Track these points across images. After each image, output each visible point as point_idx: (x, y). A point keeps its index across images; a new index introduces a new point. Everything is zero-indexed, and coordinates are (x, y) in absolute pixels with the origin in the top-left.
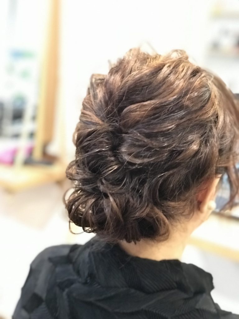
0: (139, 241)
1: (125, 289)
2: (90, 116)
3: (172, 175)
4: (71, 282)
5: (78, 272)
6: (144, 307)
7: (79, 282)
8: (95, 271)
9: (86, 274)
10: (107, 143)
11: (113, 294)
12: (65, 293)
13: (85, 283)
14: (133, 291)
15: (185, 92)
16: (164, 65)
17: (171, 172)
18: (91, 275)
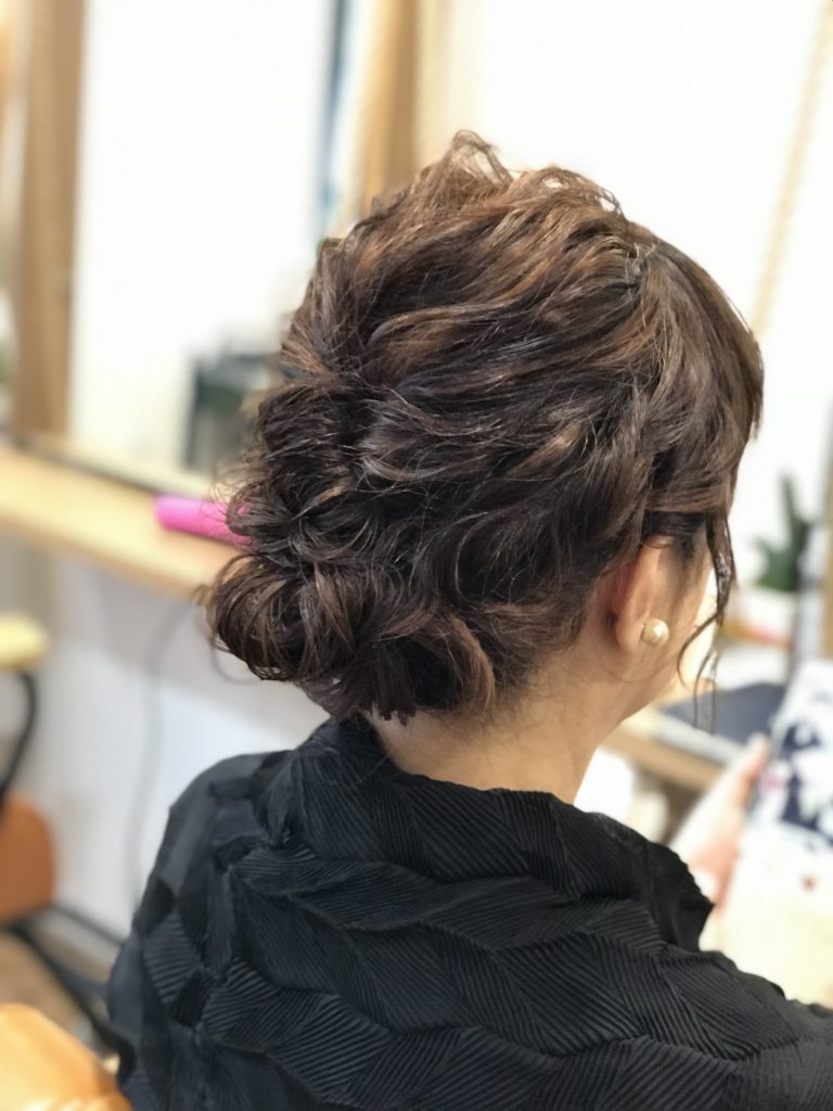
0: (413, 715)
1: (379, 864)
2: (295, 353)
3: (501, 521)
4: (244, 847)
5: (263, 819)
6: (424, 916)
7: (264, 845)
8: (304, 813)
9: (281, 820)
10: (327, 426)
11: (343, 877)
12: (226, 876)
13: (279, 848)
14: (399, 870)
15: (545, 288)
16: (505, 214)
17: (500, 513)
18: (292, 824)
